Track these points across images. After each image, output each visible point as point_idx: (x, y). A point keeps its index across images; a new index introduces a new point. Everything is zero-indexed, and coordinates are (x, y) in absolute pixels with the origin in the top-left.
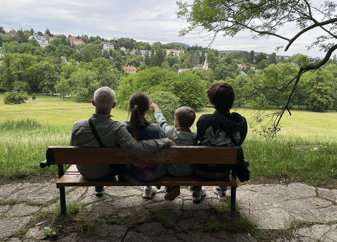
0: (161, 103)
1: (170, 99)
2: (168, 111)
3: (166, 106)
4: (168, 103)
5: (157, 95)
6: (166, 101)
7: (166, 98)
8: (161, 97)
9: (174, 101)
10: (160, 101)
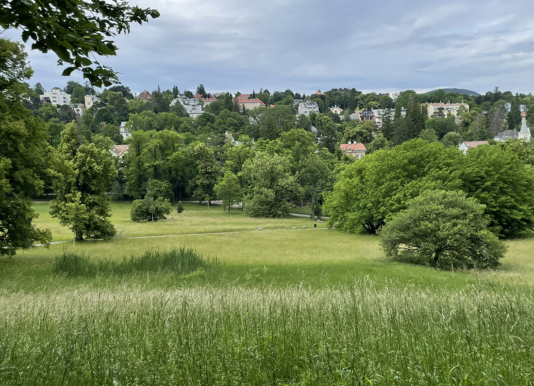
0: (443, 217)
1: (463, 208)
2: (461, 235)
3: (455, 225)
4: (457, 217)
5: (432, 199)
6: (455, 211)
7: (452, 204)
8: (441, 204)
9: (472, 212)
10: (440, 214)
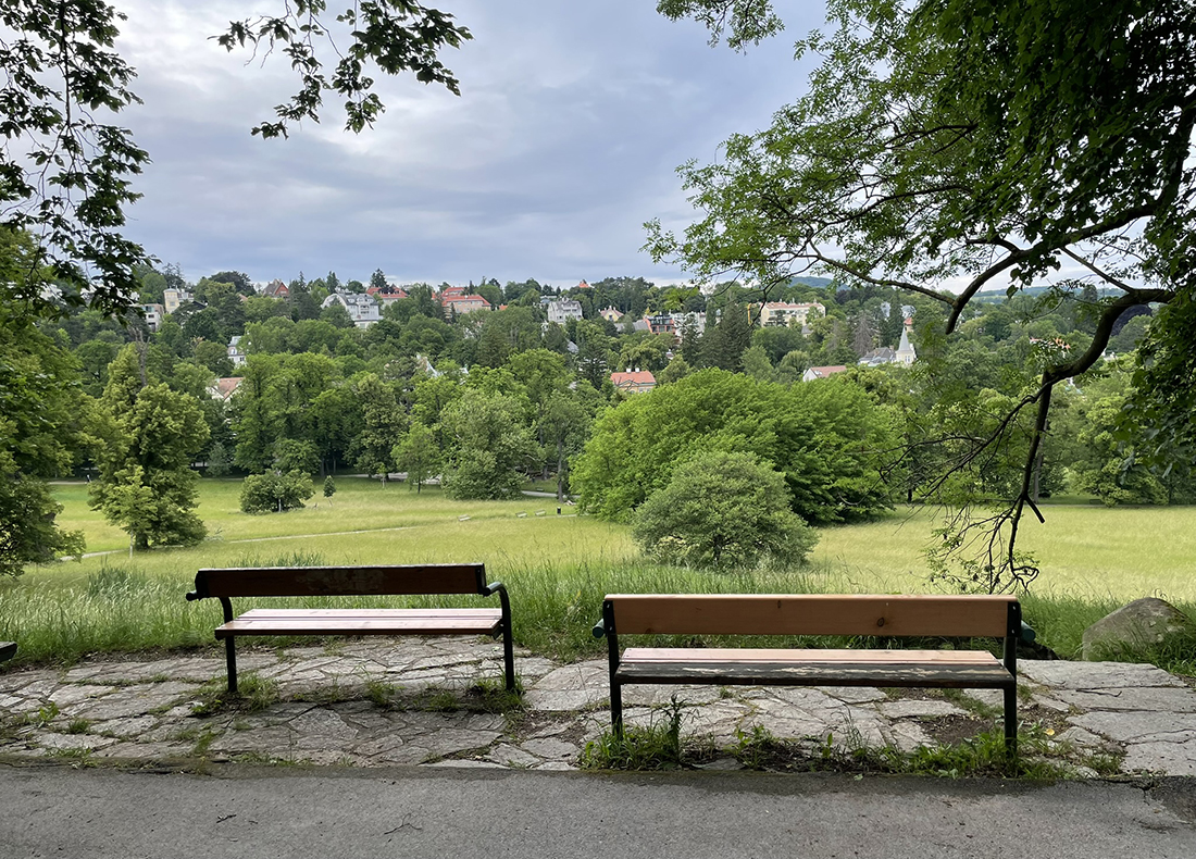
0: (719, 492)
1: (751, 479)
2: (744, 519)
3: (735, 504)
5: (705, 467)
7: (734, 473)
8: (719, 472)
9: (763, 484)
10: (714, 488)
